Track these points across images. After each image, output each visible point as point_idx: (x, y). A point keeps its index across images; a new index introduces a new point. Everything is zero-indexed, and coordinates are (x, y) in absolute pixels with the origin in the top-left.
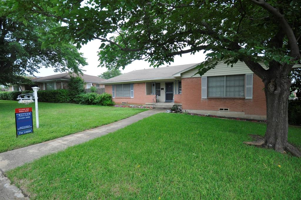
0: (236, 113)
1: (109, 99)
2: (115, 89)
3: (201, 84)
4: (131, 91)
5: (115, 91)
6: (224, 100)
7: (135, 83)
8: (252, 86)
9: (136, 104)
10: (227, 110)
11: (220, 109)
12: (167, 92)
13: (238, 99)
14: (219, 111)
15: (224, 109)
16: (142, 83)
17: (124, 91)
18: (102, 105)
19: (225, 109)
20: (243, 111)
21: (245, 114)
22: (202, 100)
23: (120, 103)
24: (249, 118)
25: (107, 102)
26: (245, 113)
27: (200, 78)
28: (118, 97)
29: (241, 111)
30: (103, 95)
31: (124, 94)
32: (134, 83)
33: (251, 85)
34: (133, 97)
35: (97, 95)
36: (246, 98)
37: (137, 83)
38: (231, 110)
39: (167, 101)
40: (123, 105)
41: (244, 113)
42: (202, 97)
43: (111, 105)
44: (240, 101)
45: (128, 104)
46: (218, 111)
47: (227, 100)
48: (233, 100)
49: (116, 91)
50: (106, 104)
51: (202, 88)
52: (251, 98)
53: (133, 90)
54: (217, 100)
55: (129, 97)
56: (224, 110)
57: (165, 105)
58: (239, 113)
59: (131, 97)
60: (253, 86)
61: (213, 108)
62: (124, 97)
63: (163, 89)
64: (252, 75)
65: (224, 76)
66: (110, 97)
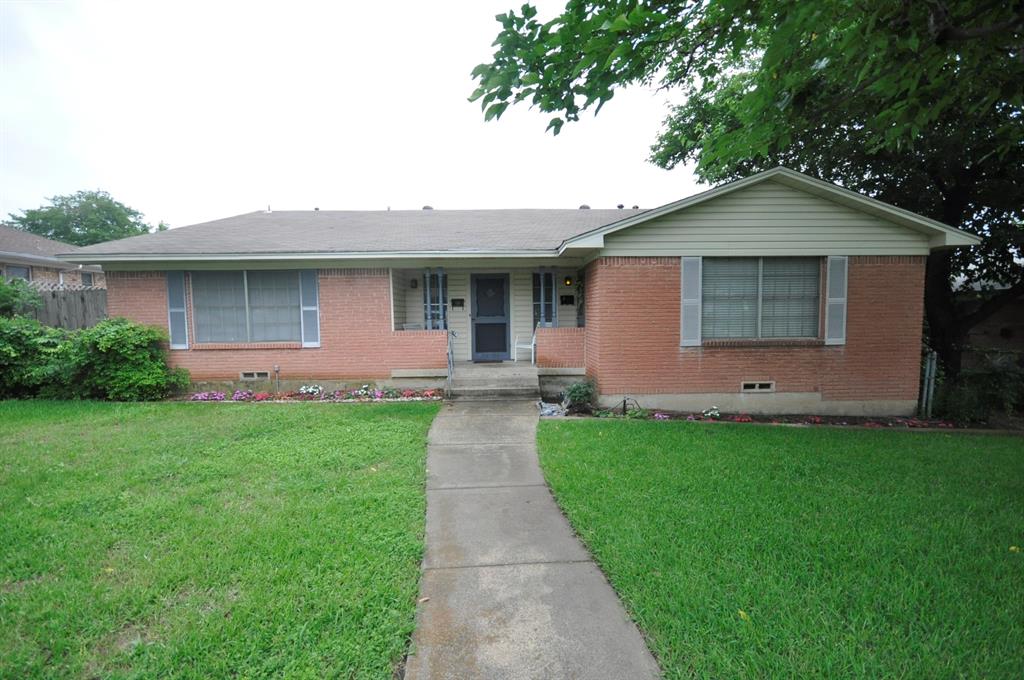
0: (796, 396)
1: (153, 358)
2: (189, 299)
3: (677, 288)
4: (303, 309)
5: (188, 312)
6: (761, 350)
7: (329, 271)
8: (843, 300)
9: (336, 377)
10: (768, 386)
11: (747, 386)
12: (478, 315)
13: (804, 346)
14: (742, 395)
15: (757, 386)
16: (369, 271)
17: (252, 308)
18: (99, 394)
19: (762, 386)
20: (816, 390)
21: (822, 400)
22: (682, 350)
23: (229, 378)
24: (835, 414)
25: (135, 376)
26: (823, 395)
27: (674, 261)
28: (211, 345)
29: (812, 388)
30: (103, 331)
31: (252, 325)
32: (319, 271)
33: (843, 296)
34: (316, 344)
35: (41, 334)
36: (827, 344)
37: (341, 271)
38: (781, 388)
39: (480, 354)
40: (247, 385)
41: (818, 395)
42: (684, 342)
43: (170, 390)
44: (807, 355)
45: (284, 383)
46: (739, 392)
47: (771, 349)
48: (786, 349)
49: (197, 307)
50: (130, 386)
51: (684, 301)
52: (842, 341)
53: (315, 305)
54: (737, 350)
55: (294, 344)
56: (757, 390)
57: (496, 376)
58: (805, 396)
59: (306, 345)
60: (848, 299)
61: (720, 384)
62: (252, 341)
63: (458, 303)
64: (844, 261)
65: (756, 259)
66: (156, 347)
